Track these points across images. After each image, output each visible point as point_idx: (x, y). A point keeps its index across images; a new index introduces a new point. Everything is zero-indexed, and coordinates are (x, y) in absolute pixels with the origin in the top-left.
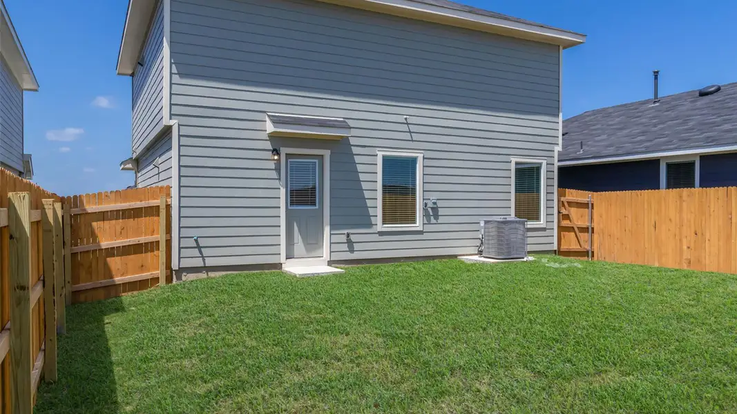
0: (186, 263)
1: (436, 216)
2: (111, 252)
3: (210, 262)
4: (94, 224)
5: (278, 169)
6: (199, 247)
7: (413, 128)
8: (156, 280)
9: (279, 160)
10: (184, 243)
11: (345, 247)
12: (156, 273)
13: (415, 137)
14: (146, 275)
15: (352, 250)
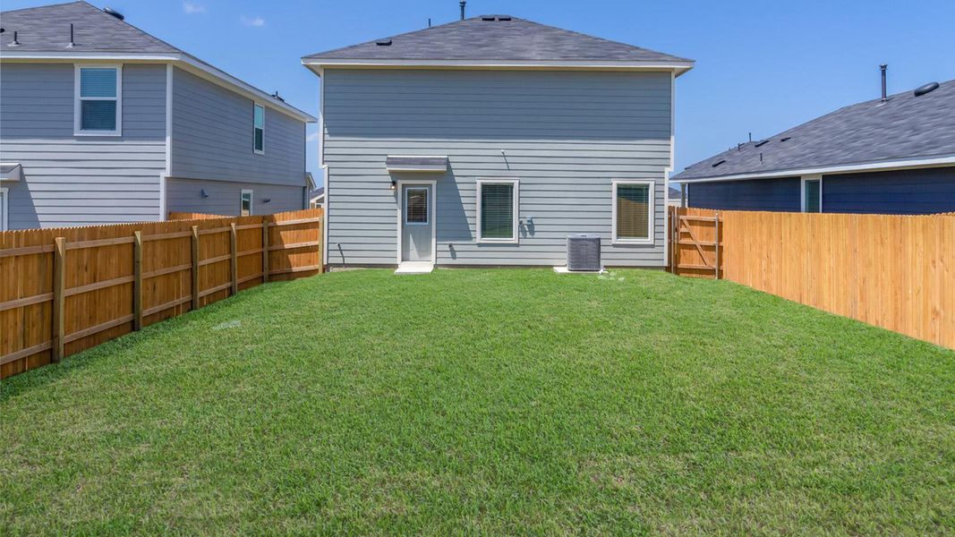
0: (332, 261)
1: (532, 232)
2: (292, 251)
3: (348, 261)
4: (282, 233)
5: (396, 196)
6: (341, 250)
7: (509, 159)
8: (317, 270)
9: (396, 189)
10: (331, 247)
11: (449, 254)
12: (317, 266)
13: (511, 166)
14: (311, 267)
15: (454, 257)
